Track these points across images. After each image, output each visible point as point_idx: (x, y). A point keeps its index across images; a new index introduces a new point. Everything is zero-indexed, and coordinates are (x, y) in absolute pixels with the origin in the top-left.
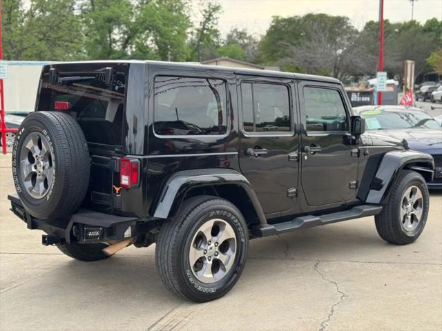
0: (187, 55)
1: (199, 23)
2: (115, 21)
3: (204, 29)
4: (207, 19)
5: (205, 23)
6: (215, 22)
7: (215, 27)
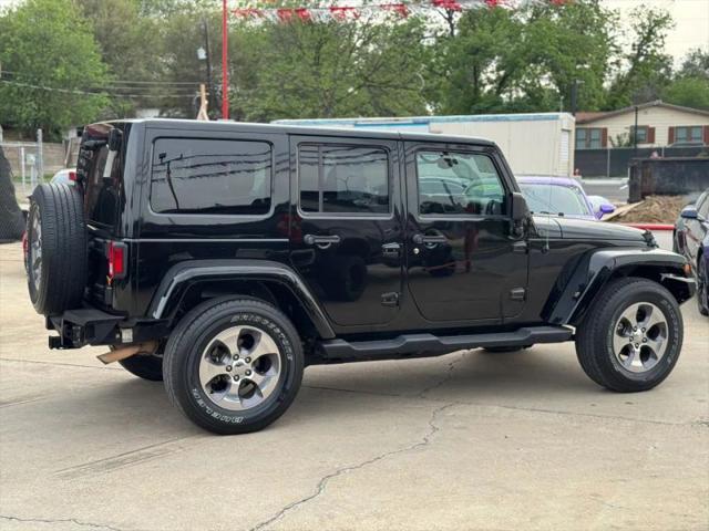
0: (599, 100)
1: (630, 47)
2: (483, 51)
3: (639, 54)
4: (644, 38)
5: (641, 46)
6: (660, 43)
7: (659, 51)
